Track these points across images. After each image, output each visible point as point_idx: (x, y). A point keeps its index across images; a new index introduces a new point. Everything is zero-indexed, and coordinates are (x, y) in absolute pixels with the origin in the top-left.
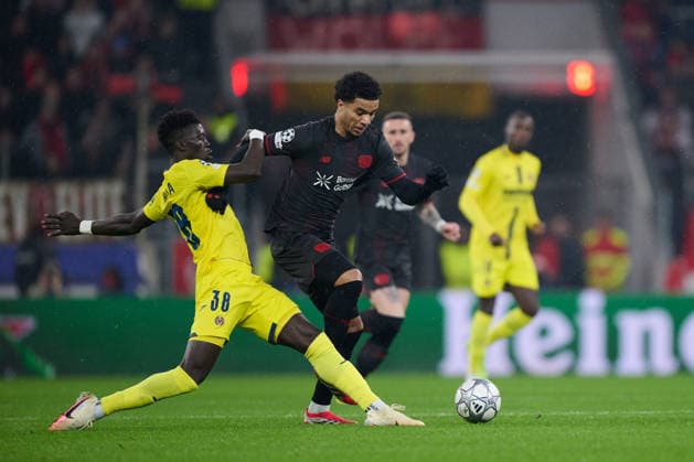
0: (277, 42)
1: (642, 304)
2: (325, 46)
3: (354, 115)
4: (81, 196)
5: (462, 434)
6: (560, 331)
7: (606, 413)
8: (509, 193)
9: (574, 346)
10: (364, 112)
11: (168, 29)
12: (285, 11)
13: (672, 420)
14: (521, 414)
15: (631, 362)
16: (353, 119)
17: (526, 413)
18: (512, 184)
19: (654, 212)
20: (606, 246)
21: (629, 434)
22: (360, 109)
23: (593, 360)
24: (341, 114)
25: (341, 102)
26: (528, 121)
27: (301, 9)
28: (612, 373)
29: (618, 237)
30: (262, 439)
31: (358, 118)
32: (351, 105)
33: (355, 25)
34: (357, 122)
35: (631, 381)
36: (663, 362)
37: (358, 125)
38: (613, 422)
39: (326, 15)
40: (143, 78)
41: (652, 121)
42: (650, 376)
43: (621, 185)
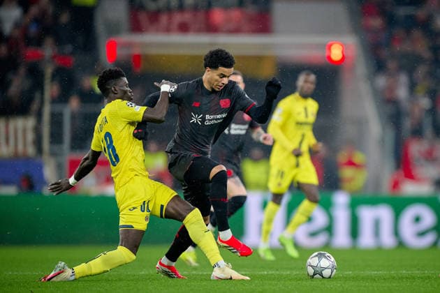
0: (136, 27)
1: (374, 201)
2: (168, 30)
3: (218, 78)
4: (7, 127)
5: (256, 286)
6: (320, 219)
7: (350, 272)
8: (299, 124)
9: (329, 229)
10: (224, 76)
11: (65, 18)
12: (142, 7)
13: (394, 278)
14: (294, 273)
15: (366, 240)
16: (216, 81)
17: (298, 273)
18: (302, 118)
19: (382, 141)
20: (351, 163)
21: (365, 286)
22: (222, 74)
23: (342, 238)
24: (208, 76)
25: (208, 69)
26: (312, 77)
27: (152, 6)
28: (354, 247)
29: (359, 158)
30: (125, 288)
31: (220, 80)
32: (215, 71)
33: (187, 17)
34: (220, 82)
35: (367, 252)
36: (388, 240)
37: (220, 84)
38: (355, 279)
39: (169, 10)
40: (48, 50)
41: (382, 81)
42: (379, 249)
43: (361, 123)
